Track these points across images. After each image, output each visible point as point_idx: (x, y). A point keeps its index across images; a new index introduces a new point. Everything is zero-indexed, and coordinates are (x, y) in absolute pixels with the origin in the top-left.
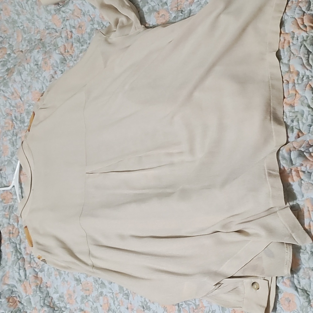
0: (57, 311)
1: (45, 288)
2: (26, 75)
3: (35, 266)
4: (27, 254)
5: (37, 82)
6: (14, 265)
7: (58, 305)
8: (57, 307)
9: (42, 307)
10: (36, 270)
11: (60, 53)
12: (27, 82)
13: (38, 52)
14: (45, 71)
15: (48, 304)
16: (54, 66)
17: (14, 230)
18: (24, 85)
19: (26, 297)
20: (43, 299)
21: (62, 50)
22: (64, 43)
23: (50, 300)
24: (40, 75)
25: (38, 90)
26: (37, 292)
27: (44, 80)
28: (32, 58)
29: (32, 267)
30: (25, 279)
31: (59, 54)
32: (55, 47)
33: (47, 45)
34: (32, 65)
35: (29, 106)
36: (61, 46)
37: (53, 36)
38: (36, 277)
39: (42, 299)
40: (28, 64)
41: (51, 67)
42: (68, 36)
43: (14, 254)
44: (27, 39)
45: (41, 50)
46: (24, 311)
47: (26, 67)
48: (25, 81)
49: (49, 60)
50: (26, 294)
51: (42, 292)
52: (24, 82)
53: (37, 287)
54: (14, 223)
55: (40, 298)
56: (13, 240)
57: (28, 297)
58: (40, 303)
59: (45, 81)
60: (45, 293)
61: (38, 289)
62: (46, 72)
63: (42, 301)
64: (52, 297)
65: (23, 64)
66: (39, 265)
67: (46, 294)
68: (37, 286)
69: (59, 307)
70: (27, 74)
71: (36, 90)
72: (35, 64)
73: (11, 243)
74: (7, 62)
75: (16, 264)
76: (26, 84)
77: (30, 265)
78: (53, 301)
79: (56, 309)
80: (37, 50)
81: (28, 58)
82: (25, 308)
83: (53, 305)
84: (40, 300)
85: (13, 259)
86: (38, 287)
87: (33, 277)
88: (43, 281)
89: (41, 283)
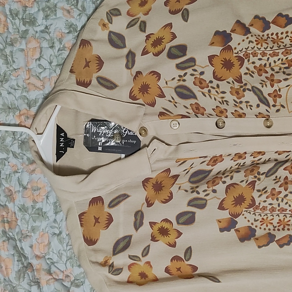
3: (61, 277)
6: (21, 279)
10: (66, 284)
17: (10, 214)
29: (56, 279)
43: (16, 258)
54: (7, 204)
56: (11, 234)
66: (69, 274)
75: (24, 278)
85: (16, 269)
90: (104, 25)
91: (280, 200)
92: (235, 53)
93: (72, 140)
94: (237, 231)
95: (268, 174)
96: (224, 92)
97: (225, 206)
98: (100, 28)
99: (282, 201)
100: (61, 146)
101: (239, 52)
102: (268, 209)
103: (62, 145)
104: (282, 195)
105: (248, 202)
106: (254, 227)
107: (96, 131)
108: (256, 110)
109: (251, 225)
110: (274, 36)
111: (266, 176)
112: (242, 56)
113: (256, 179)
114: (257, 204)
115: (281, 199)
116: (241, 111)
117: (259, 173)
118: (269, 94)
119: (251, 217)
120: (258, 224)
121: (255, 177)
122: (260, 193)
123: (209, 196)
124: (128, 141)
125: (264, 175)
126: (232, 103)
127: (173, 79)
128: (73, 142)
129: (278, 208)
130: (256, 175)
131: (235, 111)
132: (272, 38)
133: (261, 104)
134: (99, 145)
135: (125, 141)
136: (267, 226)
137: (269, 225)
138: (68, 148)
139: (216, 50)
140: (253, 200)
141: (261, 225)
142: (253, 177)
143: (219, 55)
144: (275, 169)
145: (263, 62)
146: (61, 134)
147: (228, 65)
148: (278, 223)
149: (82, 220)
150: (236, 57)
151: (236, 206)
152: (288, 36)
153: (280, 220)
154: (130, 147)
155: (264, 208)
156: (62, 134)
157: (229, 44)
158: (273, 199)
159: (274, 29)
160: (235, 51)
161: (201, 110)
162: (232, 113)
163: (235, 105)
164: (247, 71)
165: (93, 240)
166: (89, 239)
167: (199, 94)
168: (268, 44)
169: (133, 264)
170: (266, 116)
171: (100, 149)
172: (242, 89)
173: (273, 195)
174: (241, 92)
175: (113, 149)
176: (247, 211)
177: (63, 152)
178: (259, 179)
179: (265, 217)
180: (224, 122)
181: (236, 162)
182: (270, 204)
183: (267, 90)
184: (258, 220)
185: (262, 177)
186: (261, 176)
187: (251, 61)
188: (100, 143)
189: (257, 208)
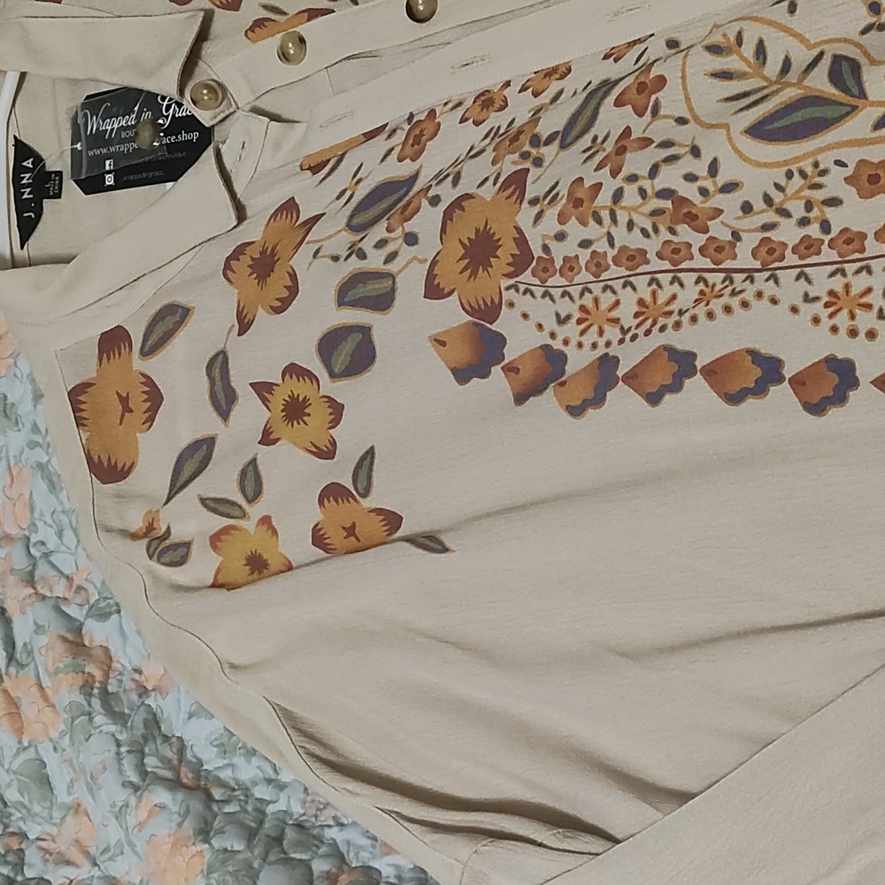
0: (226, 802)
1: (134, 697)
3: (60, 590)
7: (226, 775)
8: (222, 784)
9: (136, 788)
10: (71, 610)
15: (168, 774)
19: (18, 753)
20: (129, 752)
23: (170, 753)
26: (91, 720)
29: (44, 597)
30: (8, 665)
38: (76, 643)
39: (123, 749)
46: (11, 830)
50: (20, 742)
51: (120, 718)
53: (91, 695)
55: (114, 748)
57: (31, 754)
58: (121, 772)
60: (138, 719)
61: (96, 703)
63: (128, 765)
64: (180, 739)
66: (85, 585)
67: (145, 725)
68: (86, 688)
69: (232, 783)
77: (34, 588)
78: (189, 755)
79: (217, 794)
82: (11, 815)
83: (198, 777)
84: (118, 754)
86: (96, 691)
87: (60, 648)
88: (115, 665)
89: (107, 676)
91: (605, 215)
93: (53, 175)
94: (510, 370)
95: (565, 138)
97: (442, 282)
99: (614, 220)
100: (25, 196)
102: (583, 263)
103: (28, 194)
104: (604, 198)
105: (507, 249)
106: (557, 345)
107: (97, 129)
109: (550, 342)
111: (563, 146)
113: (527, 165)
114: (538, 252)
115: (607, 212)
117: (536, 141)
119: (543, 311)
120: (572, 330)
121: (525, 156)
122: (537, 209)
123: (398, 259)
124: (177, 138)
125: (557, 143)
128: (55, 180)
129: (611, 253)
130: (527, 148)
134: (107, 168)
135: (169, 140)
136: (601, 333)
137: (607, 327)
138: (45, 201)
140: (521, 241)
141: (583, 333)
142: (516, 157)
144: (588, 113)
146: (25, 164)
148: (637, 315)
149: (82, 407)
151: (474, 274)
153: (641, 302)
154: (184, 154)
155: (570, 265)
156: (28, 164)
158: (584, 223)
165: (120, 465)
169: (226, 530)
171: (110, 180)
173: (578, 203)
175: (142, 173)
176: (515, 287)
177: (33, 216)
178: (538, 162)
179: (588, 300)
181: (484, 128)
182: (585, 244)
184: (569, 317)
185: (548, 152)
186: (544, 150)
188: (108, 162)
189: (545, 268)
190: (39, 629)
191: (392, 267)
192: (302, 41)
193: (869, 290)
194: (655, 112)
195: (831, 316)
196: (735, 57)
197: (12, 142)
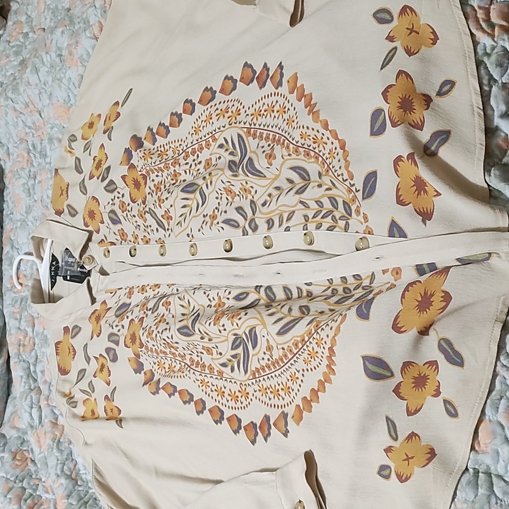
0: (80, 486)
1: (66, 445)
2: (46, 74)
3: (54, 404)
4: (45, 382)
5: (60, 86)
6: (23, 400)
7: (83, 476)
8: (82, 480)
9: (58, 476)
10: (56, 411)
11: (92, 35)
12: (47, 85)
13: (63, 32)
14: (69, 68)
15: (69, 473)
16: (84, 59)
17: (27, 339)
18: (43, 91)
19: (39, 454)
20: (60, 463)
21: (96, 30)
22: (99, 18)
23: (72, 466)
24: (62, 75)
25: (62, 101)
26: (52, 451)
27: (69, 84)
28: (54, 42)
29: (49, 405)
30: (39, 425)
31: (91, 38)
32: (85, 25)
33: (76, 21)
34: (54, 55)
35: (52, 128)
36: (94, 24)
37: (86, 5)
38: (55, 424)
39: (59, 462)
40: (47, 53)
41: (79, 61)
42: (106, 5)
43: (24, 380)
44: (52, 7)
45: (67, 29)
46: (38, 477)
47: (45, 60)
48: (45, 84)
49: (75, 48)
50: (40, 450)
51: (61, 451)
52: (43, 86)
53: (54, 442)
54: (26, 328)
55: (56, 461)
56: (24, 357)
57: (42, 455)
58: (56, 470)
59: (71, 86)
60: (65, 453)
61: (55, 444)
62: (71, 69)
63: (59, 467)
64: (76, 461)
65: (40, 53)
67: (67, 455)
68: (54, 440)
69: (85, 480)
70: (47, 72)
71: (58, 101)
72: (57, 54)
73: (20, 361)
74: (22, 47)
75: (26, 399)
76: (46, 88)
77: (48, 401)
78: (77, 467)
79: (79, 483)
80: (61, 29)
81: (48, 42)
82: (39, 472)
83: (76, 476)
84: (57, 463)
85: (22, 390)
86: (56, 441)
87: (49, 424)
88: (65, 432)
89: (61, 435)
90: (70, 152)
92: (139, 171)
96: (134, 216)
98: (69, 154)
100: (53, 274)
101: (142, 170)
108: (157, 236)
110: (162, 149)
112: (145, 174)
116: (148, 237)
118: (162, 216)
125: (151, 311)
126: (142, 227)
127: (109, 203)
130: (145, 310)
131: (144, 236)
132: (161, 151)
133: (159, 229)
134: (68, 274)
138: (58, 277)
139: (124, 170)
142: (143, 312)
143: (127, 175)
145: (160, 179)
147: (137, 185)
149: (58, 349)
150: (141, 175)
152: (170, 147)
156: (54, 263)
157: (131, 162)
159: (160, 141)
160: (139, 169)
161: (125, 236)
162: (142, 239)
163: (145, 230)
164: (149, 191)
165: (67, 370)
166: (63, 368)
167: (122, 218)
168: (151, 158)
169: (87, 399)
170: (162, 242)
172: (144, 211)
174: (143, 215)
180: (135, 250)
183: (160, 212)
187: (151, 179)
188: (69, 272)
189: (147, 348)
190: (46, 417)
191: (119, 334)
192: (109, 252)
193: (208, 382)
194: (169, 312)
195: (202, 386)
196: (183, 302)
197: (51, 255)
